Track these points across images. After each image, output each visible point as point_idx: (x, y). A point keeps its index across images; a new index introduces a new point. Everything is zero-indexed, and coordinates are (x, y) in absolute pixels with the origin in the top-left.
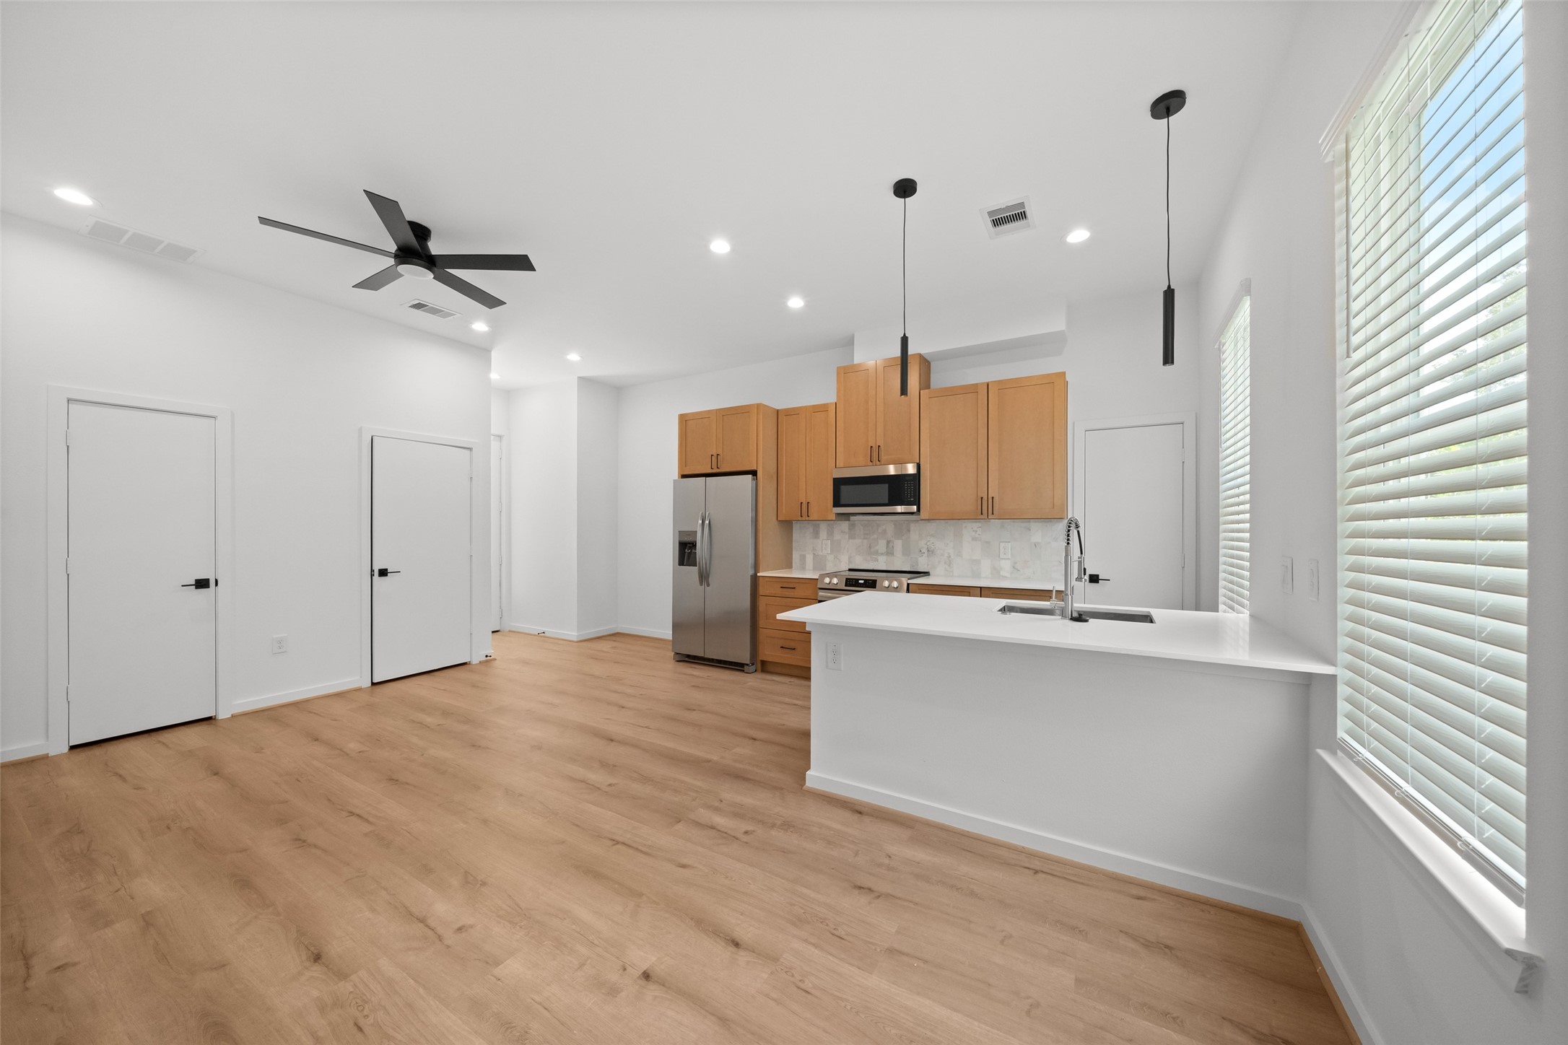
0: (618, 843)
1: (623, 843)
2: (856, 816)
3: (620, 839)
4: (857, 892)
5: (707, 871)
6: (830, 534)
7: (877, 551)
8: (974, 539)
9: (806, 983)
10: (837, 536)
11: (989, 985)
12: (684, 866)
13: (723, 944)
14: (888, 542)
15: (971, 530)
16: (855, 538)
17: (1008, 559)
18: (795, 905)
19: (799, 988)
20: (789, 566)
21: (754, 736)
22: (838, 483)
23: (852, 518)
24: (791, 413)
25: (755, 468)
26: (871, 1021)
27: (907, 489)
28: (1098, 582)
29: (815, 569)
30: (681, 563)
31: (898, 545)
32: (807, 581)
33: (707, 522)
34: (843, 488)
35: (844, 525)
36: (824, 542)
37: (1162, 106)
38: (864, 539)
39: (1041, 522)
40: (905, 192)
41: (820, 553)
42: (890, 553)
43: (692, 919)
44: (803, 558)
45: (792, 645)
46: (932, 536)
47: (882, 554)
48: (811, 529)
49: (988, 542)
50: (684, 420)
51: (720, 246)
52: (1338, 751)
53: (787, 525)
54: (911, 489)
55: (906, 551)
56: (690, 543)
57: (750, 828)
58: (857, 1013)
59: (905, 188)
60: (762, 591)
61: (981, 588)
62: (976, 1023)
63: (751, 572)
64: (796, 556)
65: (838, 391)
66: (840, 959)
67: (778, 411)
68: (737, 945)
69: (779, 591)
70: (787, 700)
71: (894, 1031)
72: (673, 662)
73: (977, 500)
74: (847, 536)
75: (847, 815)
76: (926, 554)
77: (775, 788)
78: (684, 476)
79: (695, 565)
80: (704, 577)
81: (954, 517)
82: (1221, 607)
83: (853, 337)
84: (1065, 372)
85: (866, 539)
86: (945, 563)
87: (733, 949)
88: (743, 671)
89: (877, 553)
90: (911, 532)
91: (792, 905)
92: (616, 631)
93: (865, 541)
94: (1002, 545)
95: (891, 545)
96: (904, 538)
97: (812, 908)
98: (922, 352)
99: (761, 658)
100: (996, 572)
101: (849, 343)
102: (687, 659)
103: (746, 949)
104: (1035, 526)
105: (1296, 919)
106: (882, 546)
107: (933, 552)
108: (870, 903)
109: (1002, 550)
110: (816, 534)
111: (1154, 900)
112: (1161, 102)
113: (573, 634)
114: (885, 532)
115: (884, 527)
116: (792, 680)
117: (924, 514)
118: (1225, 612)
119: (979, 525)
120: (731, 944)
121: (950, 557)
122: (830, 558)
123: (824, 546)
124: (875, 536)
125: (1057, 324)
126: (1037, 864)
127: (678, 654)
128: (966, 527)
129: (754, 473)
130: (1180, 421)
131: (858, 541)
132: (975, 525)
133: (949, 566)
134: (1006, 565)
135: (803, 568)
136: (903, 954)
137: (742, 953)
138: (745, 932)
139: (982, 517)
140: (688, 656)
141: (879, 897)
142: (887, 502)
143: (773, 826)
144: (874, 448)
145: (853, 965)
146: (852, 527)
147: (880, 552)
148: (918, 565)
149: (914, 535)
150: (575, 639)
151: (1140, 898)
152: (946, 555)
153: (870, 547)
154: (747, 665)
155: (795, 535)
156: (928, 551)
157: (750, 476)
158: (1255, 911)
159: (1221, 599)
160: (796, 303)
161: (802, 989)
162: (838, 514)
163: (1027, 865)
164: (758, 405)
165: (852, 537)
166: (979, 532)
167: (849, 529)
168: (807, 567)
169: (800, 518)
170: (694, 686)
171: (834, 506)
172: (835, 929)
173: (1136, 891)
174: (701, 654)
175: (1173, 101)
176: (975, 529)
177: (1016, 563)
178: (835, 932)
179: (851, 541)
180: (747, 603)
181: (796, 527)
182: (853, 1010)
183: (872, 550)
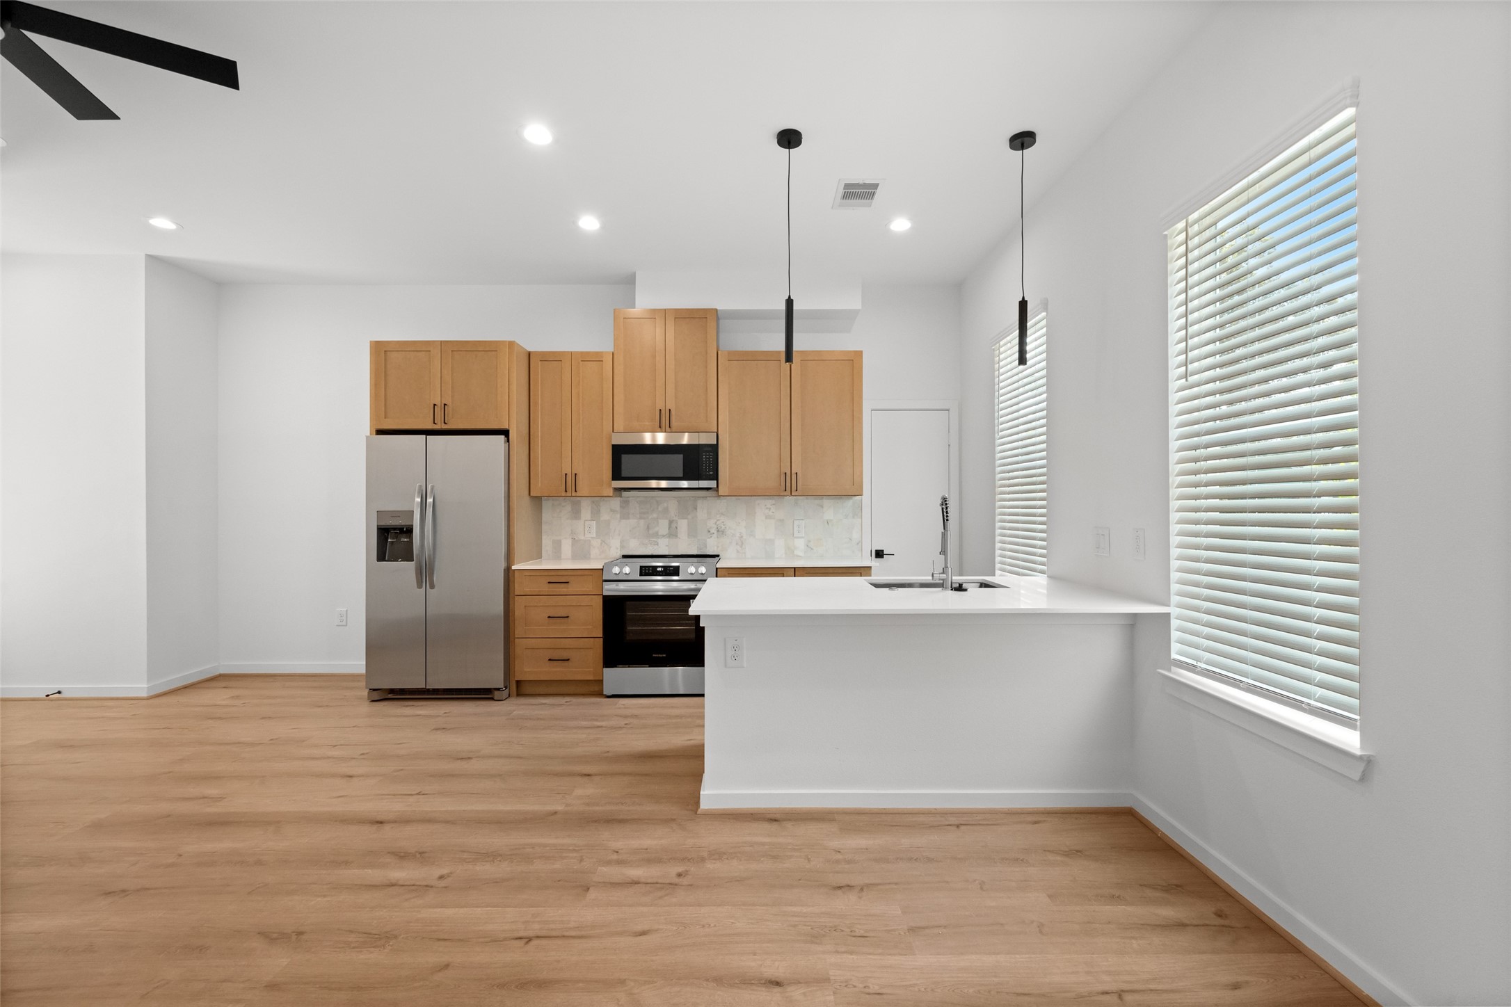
0: (530, 939)
1: (538, 937)
2: (775, 826)
3: (531, 934)
4: (839, 892)
5: (675, 928)
6: (596, 514)
7: (657, 533)
8: (768, 517)
9: (872, 988)
10: (605, 516)
11: (1002, 924)
12: (643, 933)
13: (764, 989)
14: (671, 522)
15: (763, 507)
16: (628, 518)
17: (803, 537)
18: (797, 925)
19: (869, 994)
20: (539, 556)
21: (590, 772)
22: (619, 452)
23: (625, 494)
24: (552, 358)
25: (507, 427)
26: (949, 990)
27: (706, 460)
28: (883, 557)
29: (575, 557)
30: (381, 557)
31: (683, 525)
32: (586, 573)
33: (430, 500)
34: (625, 458)
35: (616, 503)
36: (587, 523)
37: (1018, 141)
38: (641, 518)
39: (832, 499)
40: (789, 143)
41: (582, 538)
42: (673, 534)
43: (707, 980)
44: (557, 545)
45: (565, 655)
46: (722, 514)
47: (664, 536)
48: (569, 508)
49: (782, 521)
50: (382, 353)
51: (538, 134)
52: (1172, 667)
53: (537, 500)
54: (709, 461)
55: (693, 532)
56: (395, 529)
57: (680, 869)
58: (932, 990)
59: (789, 139)
60: (518, 588)
61: (795, 568)
62: (1018, 956)
63: (503, 565)
64: (547, 542)
65: (616, 339)
66: (880, 954)
67: (529, 354)
68: (778, 984)
69: (546, 588)
70: (584, 723)
71: (971, 990)
72: (367, 703)
73: (780, 475)
74: (618, 516)
75: (766, 826)
76: (715, 535)
77: (668, 821)
78: (380, 432)
79: (409, 557)
80: (425, 575)
81: (753, 493)
82: (998, 572)
83: (635, 273)
84: (861, 352)
85: (644, 519)
86: (737, 544)
87: (777, 989)
88: (492, 699)
89: (656, 535)
90: (698, 510)
91: (795, 926)
92: (217, 673)
93: (642, 522)
94: (796, 522)
95: (674, 525)
96: (690, 517)
97: (815, 922)
98: (718, 308)
99: (519, 676)
100: (790, 551)
101: (629, 281)
102: (390, 696)
103: (790, 984)
104: (827, 502)
105: (1129, 806)
106: (663, 527)
107: (723, 532)
108: (860, 898)
109: (796, 528)
110: (576, 514)
111: (1044, 821)
112: (1019, 138)
113: (140, 687)
114: (666, 510)
115: (665, 505)
116: (568, 699)
117: (723, 490)
118: (1001, 575)
119: (773, 502)
120: (771, 985)
121: (742, 537)
122: (596, 543)
123: (587, 529)
124: (655, 516)
125: (851, 301)
126: (953, 820)
127: (374, 690)
128: (759, 504)
129: (505, 433)
130: (947, 408)
131: (632, 522)
132: (769, 502)
133: (741, 547)
134: (800, 544)
135: (557, 555)
136: (924, 928)
137: (790, 989)
138: (775, 968)
139: (785, 493)
140: (392, 691)
141: (862, 890)
142: (681, 475)
143: (703, 859)
144: (663, 412)
145: (894, 955)
146: (625, 504)
147: (660, 534)
148: (706, 547)
149: (701, 514)
150: (144, 694)
151: (1036, 823)
152: (738, 535)
153: (648, 528)
154: (498, 689)
155: (546, 516)
156: (718, 531)
157: (503, 436)
158: (1105, 808)
159: (998, 566)
160: (589, 223)
161: (873, 994)
162: (616, 489)
163: (947, 823)
164: (511, 344)
165: (625, 516)
166: (773, 510)
167: (621, 507)
168: (563, 556)
169: (564, 494)
170: (437, 729)
171: (613, 480)
172: (851, 931)
173: (1030, 818)
174: (420, 685)
175: (1027, 140)
176: (769, 506)
177: (810, 541)
178: (853, 934)
179: (623, 521)
180: (499, 608)
181: (546, 504)
182: (928, 990)
183: (651, 532)
